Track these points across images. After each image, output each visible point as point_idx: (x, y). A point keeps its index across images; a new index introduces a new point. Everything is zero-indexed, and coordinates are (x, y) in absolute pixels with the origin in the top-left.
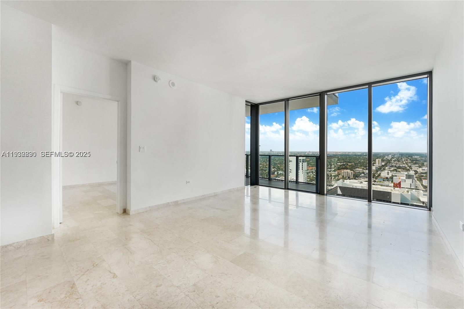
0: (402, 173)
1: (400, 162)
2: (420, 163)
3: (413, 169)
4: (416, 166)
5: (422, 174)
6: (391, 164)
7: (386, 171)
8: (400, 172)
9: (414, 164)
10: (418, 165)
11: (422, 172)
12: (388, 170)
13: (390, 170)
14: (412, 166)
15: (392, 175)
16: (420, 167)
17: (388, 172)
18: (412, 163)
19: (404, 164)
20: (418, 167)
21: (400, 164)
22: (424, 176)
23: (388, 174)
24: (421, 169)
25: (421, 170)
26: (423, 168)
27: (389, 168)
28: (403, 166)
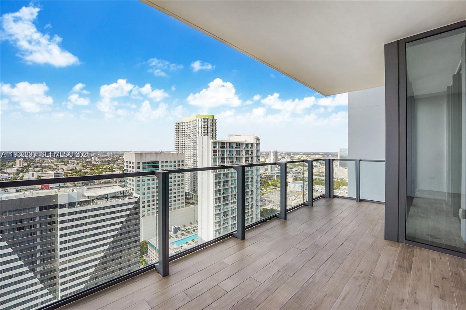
0: (48, 172)
1: (45, 161)
2: (65, 161)
3: (59, 167)
4: (62, 164)
5: (68, 172)
6: (35, 164)
7: (30, 172)
8: (47, 172)
9: (60, 163)
10: (64, 163)
11: (68, 169)
12: (33, 171)
13: (35, 171)
14: (59, 165)
15: (38, 176)
16: (66, 165)
17: (33, 174)
18: (58, 162)
19: (50, 163)
20: (64, 165)
21: (45, 163)
22: (70, 173)
23: (33, 175)
24: (67, 166)
25: (67, 168)
26: (69, 166)
27: (33, 169)
28: (49, 165)
